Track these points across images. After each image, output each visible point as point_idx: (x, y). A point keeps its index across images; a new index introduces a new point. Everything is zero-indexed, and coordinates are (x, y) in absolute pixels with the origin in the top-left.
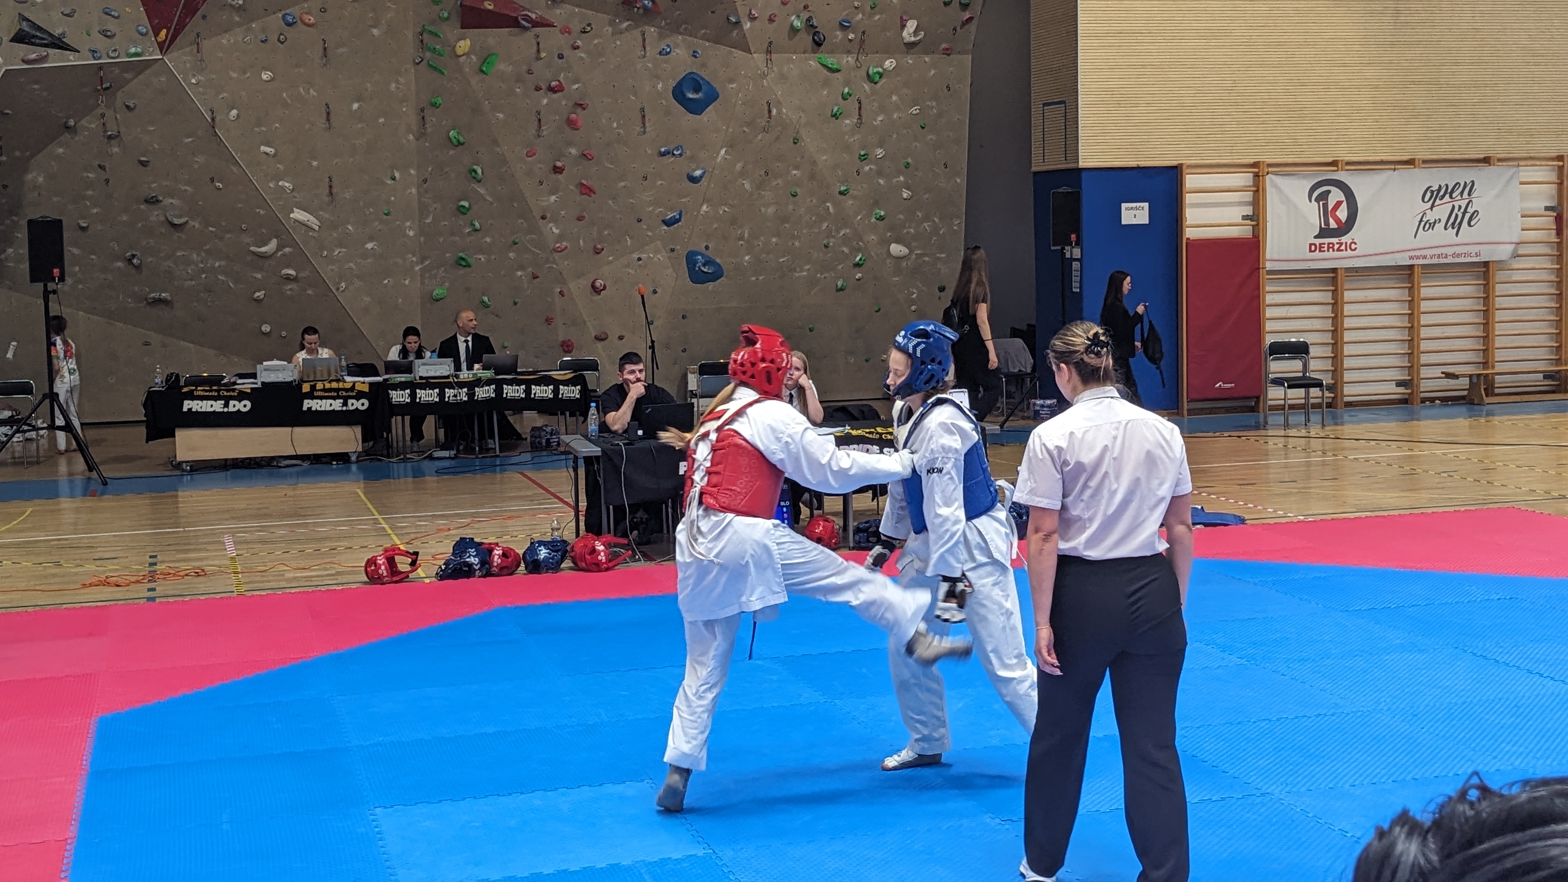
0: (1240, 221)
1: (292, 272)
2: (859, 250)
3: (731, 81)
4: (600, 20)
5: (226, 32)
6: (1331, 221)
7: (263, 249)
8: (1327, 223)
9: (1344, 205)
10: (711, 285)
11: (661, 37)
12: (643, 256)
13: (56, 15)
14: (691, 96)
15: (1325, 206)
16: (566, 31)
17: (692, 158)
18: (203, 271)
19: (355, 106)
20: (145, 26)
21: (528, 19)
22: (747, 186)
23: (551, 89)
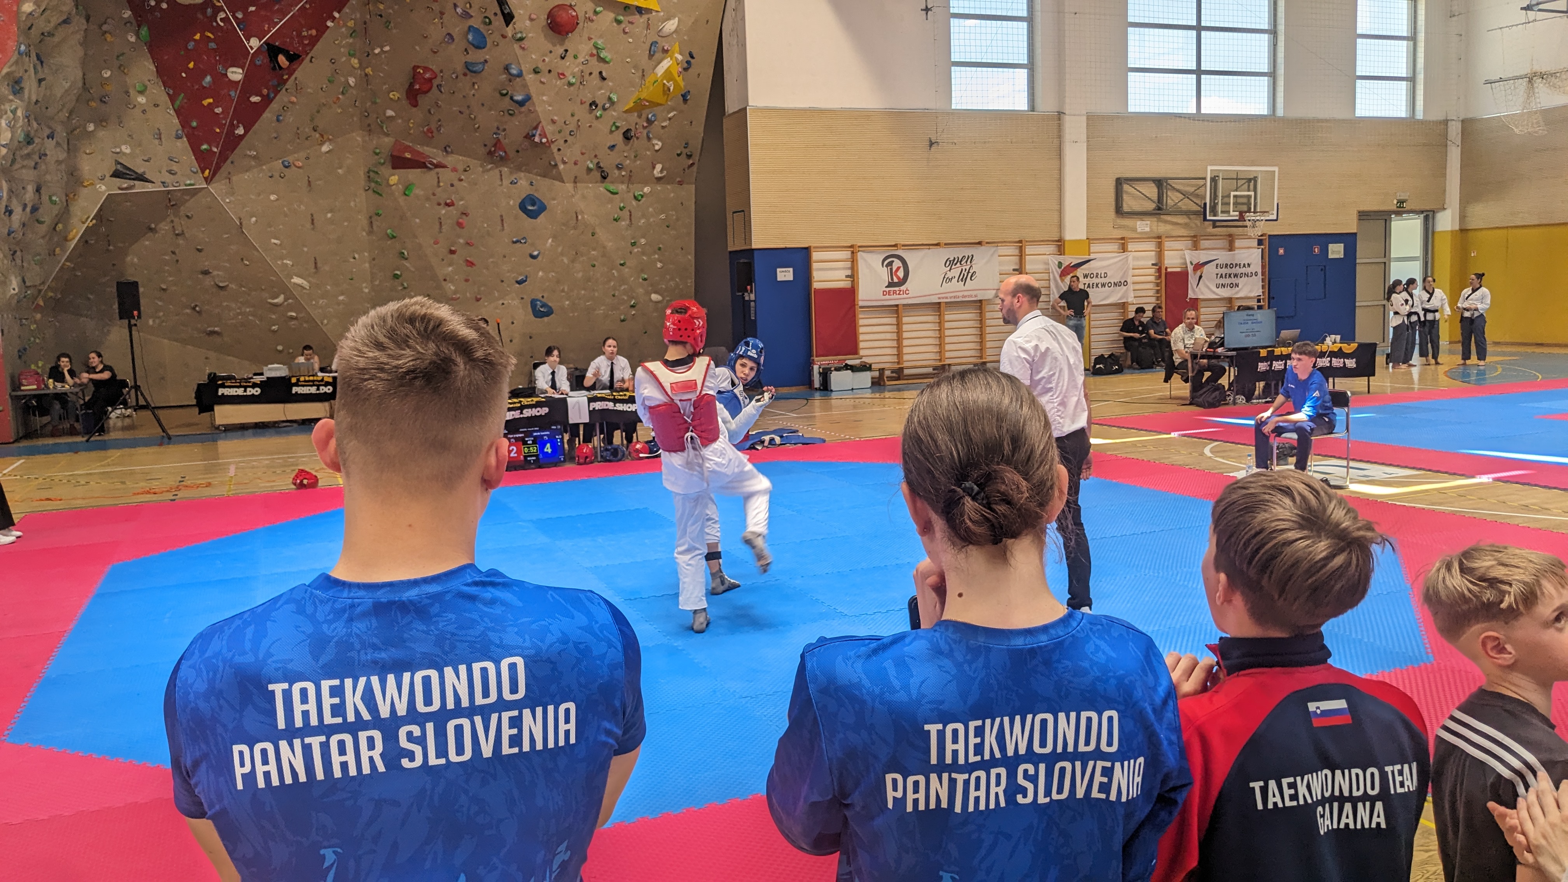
0: (844, 278)
1: (294, 314)
2: (633, 298)
3: (554, 199)
4: (473, 163)
5: (247, 171)
6: (895, 278)
7: (276, 301)
8: (892, 279)
9: (902, 269)
10: (546, 319)
11: (511, 173)
12: (505, 302)
13: (139, 161)
14: (530, 208)
15: (891, 269)
16: (455, 170)
17: (532, 245)
18: (239, 314)
19: (329, 215)
20: (195, 167)
21: (432, 163)
22: (566, 261)
23: (447, 205)
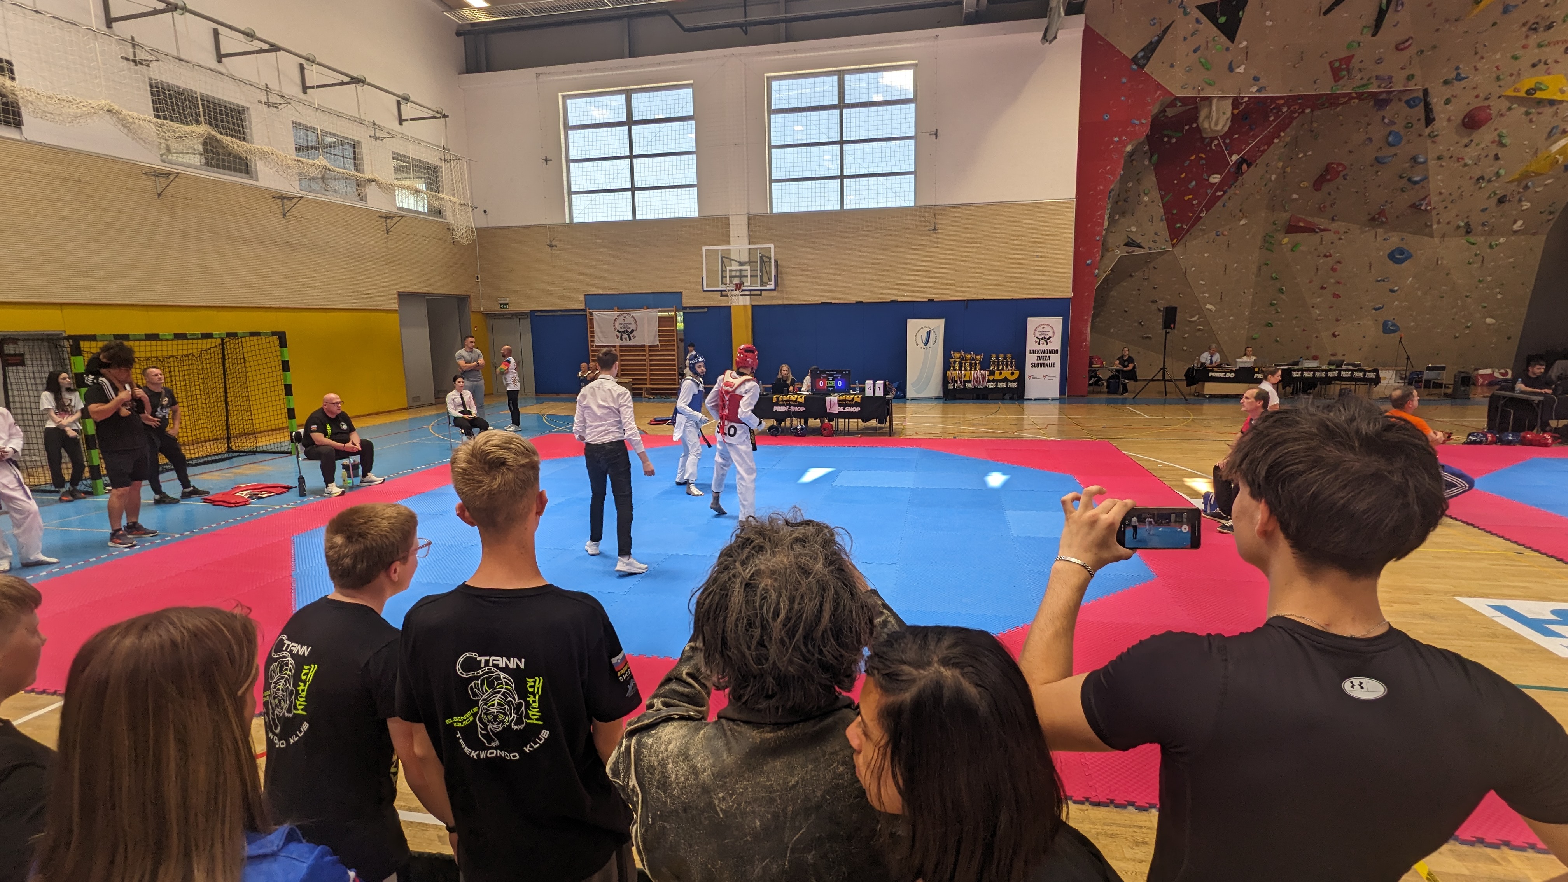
2: (1470, 321)
3: (1420, 250)
4: (1354, 227)
5: (1195, 239)
10: (1392, 335)
11: (1386, 233)
12: (1361, 323)
13: (1139, 235)
14: (1398, 256)
16: (1337, 232)
17: (1394, 282)
19: (1235, 265)
20: (1167, 238)
21: (1319, 229)
22: (1419, 293)
23: (1326, 256)
